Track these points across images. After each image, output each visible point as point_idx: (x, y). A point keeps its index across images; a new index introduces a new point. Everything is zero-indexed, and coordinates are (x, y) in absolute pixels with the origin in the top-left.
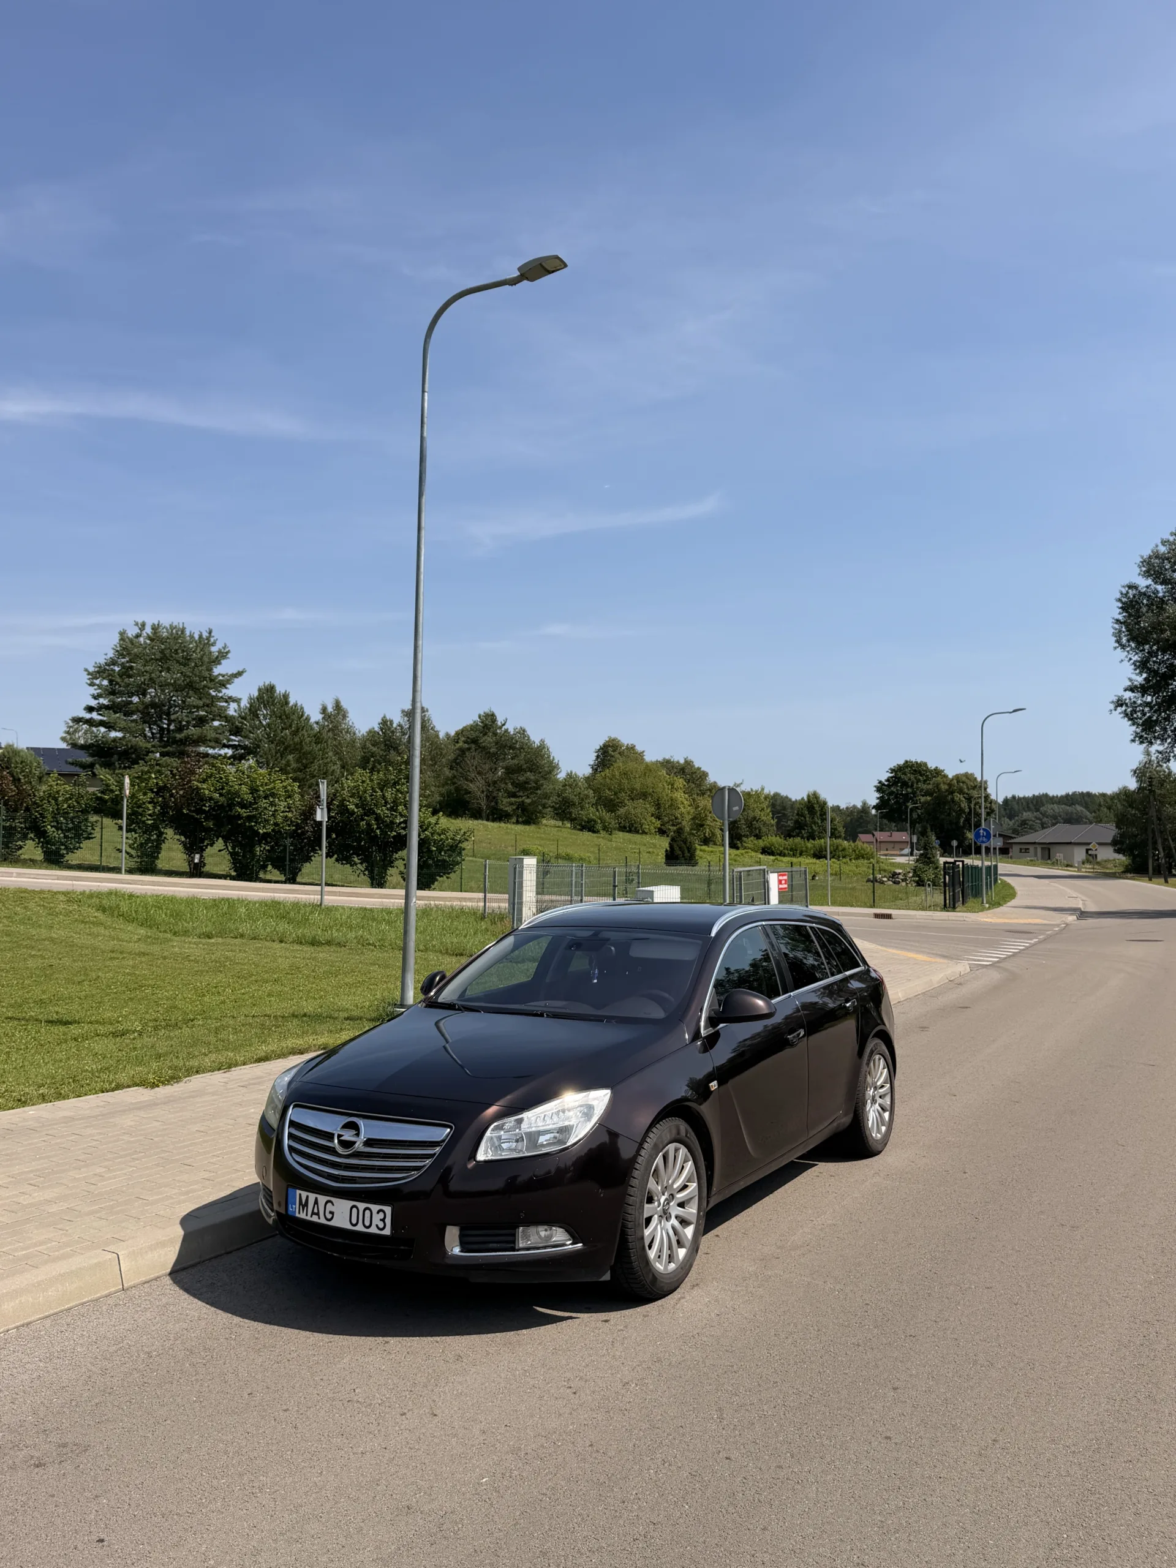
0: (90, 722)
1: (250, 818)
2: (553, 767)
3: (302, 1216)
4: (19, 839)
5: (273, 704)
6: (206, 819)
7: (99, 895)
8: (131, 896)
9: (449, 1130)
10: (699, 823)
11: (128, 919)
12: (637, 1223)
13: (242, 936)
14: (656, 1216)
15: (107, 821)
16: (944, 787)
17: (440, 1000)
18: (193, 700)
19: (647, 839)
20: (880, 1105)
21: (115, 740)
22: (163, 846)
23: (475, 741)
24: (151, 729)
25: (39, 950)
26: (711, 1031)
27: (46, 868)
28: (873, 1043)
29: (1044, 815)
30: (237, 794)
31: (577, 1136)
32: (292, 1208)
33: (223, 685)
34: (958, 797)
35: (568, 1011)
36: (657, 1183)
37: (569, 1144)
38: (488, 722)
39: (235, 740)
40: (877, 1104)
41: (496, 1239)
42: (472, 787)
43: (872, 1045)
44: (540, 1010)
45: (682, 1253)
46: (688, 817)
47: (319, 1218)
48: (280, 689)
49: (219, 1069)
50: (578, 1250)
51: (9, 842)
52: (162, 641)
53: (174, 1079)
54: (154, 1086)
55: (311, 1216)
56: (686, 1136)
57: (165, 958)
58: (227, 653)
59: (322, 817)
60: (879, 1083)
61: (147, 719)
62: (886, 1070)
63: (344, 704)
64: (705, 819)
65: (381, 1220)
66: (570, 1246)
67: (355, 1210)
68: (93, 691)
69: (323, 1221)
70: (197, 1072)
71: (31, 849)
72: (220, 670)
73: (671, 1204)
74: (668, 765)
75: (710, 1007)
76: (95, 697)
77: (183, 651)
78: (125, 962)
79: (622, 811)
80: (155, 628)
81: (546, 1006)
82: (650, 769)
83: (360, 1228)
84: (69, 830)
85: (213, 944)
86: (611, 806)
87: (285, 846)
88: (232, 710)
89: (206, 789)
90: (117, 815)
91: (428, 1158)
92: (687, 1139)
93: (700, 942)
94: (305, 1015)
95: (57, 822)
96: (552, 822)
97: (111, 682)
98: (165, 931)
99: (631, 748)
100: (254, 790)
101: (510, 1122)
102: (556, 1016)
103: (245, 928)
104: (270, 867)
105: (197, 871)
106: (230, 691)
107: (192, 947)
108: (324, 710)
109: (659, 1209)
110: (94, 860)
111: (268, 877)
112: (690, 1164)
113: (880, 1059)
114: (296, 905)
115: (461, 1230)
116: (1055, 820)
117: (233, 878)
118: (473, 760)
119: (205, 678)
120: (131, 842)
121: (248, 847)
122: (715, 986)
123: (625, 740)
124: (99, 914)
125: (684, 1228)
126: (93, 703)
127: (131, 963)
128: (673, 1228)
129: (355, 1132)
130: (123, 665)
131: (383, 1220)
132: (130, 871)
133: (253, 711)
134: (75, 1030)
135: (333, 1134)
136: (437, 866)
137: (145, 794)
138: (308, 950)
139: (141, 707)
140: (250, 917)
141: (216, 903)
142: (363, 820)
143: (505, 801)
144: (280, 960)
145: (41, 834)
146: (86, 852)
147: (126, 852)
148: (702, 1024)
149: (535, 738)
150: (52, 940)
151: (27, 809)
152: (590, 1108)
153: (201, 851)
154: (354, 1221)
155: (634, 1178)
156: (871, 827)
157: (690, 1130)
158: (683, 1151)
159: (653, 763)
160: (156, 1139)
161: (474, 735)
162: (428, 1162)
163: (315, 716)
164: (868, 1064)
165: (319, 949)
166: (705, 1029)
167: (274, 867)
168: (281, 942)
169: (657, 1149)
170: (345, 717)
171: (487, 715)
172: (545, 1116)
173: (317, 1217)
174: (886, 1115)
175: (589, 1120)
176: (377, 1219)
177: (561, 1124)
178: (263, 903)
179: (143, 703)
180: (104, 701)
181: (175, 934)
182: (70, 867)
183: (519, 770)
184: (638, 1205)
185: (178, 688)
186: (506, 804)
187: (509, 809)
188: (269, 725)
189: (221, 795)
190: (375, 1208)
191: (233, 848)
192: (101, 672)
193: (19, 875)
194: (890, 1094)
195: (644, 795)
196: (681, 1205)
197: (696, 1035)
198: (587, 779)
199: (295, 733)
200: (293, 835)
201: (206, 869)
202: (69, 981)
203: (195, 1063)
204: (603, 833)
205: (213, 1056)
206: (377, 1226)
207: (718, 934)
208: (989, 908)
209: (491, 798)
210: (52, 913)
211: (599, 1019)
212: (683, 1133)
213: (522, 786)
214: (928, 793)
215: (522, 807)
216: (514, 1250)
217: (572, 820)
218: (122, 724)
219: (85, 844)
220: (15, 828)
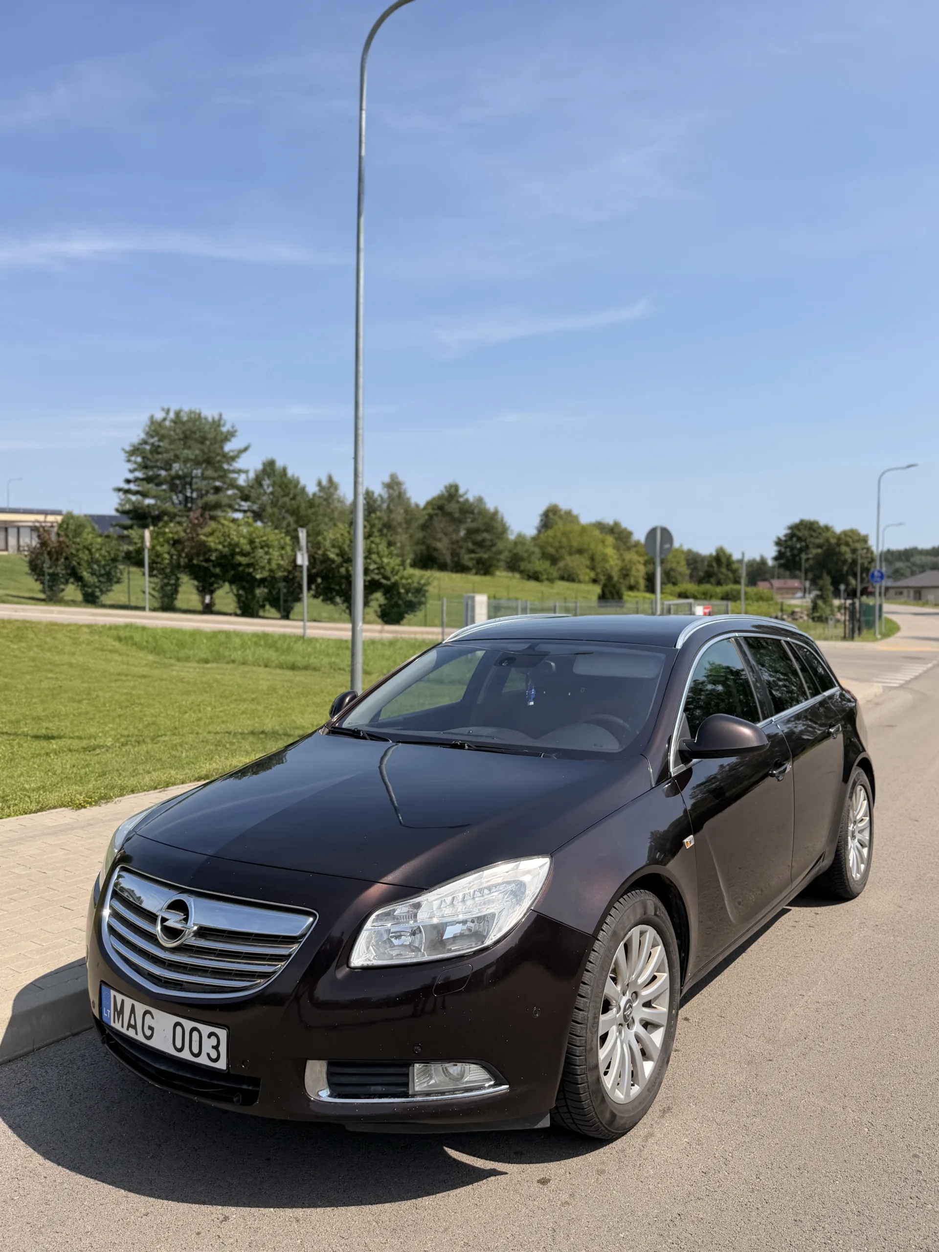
0: (127, 491)
1: (249, 565)
2: (504, 529)
3: (117, 1026)
4: (62, 583)
5: (275, 476)
6: (214, 566)
7: (117, 627)
8: (144, 628)
9: (311, 919)
10: (625, 573)
11: (140, 647)
12: (588, 1048)
13: (233, 661)
14: (614, 1028)
15: (134, 569)
16: (833, 541)
17: (345, 725)
18: (210, 473)
19: (582, 586)
20: (859, 841)
21: (149, 506)
22: (180, 589)
23: (441, 508)
24: (178, 497)
25: (56, 673)
26: (682, 768)
27: (85, 607)
28: (857, 772)
29: (914, 564)
30: (237, 545)
31: (500, 930)
32: (107, 1013)
33: (233, 458)
34: (844, 549)
35: (496, 741)
36: (616, 984)
37: (488, 942)
38: (452, 493)
39: (245, 505)
40: (856, 840)
41: (380, 1080)
42: (439, 545)
43: (855, 775)
44: (459, 739)
45: (648, 1067)
46: (616, 569)
47: (137, 1034)
48: (279, 464)
49: (156, 788)
50: (505, 1094)
51: (53, 586)
52: (183, 423)
53: (106, 798)
54: (80, 807)
55: (128, 1029)
56: (655, 914)
57: (162, 680)
58: (236, 431)
59: (303, 560)
60: (858, 817)
61: (173, 488)
62: (866, 802)
63: (336, 479)
64: (630, 570)
65: (213, 1047)
66: (491, 1090)
67: (179, 1029)
68: (131, 466)
69: (140, 1038)
70: (133, 792)
71: (72, 591)
72: (229, 447)
73: (634, 1005)
74: (600, 526)
75: (680, 738)
76: (132, 471)
77: (200, 432)
78: (127, 683)
79: (561, 564)
80: (178, 414)
81: (469, 734)
82: (584, 529)
83: (186, 1055)
84: (102, 575)
85: (209, 669)
86: (554, 560)
87: (279, 590)
88: (242, 480)
89: (212, 542)
90: (140, 564)
91: (281, 960)
92: (656, 919)
93: (663, 656)
94: (263, 732)
95: (92, 569)
96: (505, 574)
97: (143, 458)
98: (170, 658)
99: (569, 513)
100: (251, 542)
101: (401, 909)
102: (480, 748)
103: (237, 655)
104: (268, 607)
105: (208, 609)
106: (239, 464)
107: (189, 671)
108: (319, 484)
109: (618, 1015)
110: (123, 600)
111: (267, 615)
112: (659, 950)
113: (861, 790)
114: (283, 637)
115: (330, 1065)
116: (923, 568)
117: (236, 615)
118: (440, 524)
119: (218, 454)
120: (153, 585)
121: (250, 591)
122: (686, 710)
123: (564, 506)
124: (117, 645)
125: (651, 1032)
126: (131, 476)
127: (132, 683)
128: (638, 1039)
129: (182, 916)
130: (153, 444)
131: (216, 1047)
132: (154, 610)
133: (258, 480)
134: (54, 745)
135: (157, 916)
136: (406, 606)
137: (162, 546)
138: (289, 673)
139: (169, 479)
140: (244, 646)
141: (215, 634)
142: (342, 566)
143: (467, 557)
144: (261, 682)
145: (79, 579)
146: (117, 594)
147: (150, 594)
148: (672, 758)
149: (490, 506)
150: (71, 665)
151: (66, 558)
152: (521, 885)
153: (211, 592)
154: (179, 1045)
155: (584, 983)
156: (768, 576)
157: (660, 904)
158: (651, 933)
159: (587, 525)
160: (49, 873)
161: (441, 502)
162: (281, 966)
163: (312, 489)
164: (851, 798)
165: (296, 673)
166: (675, 766)
167: (272, 605)
168: (266, 666)
169: (616, 938)
170: (336, 488)
171: (451, 486)
172: (454, 898)
173: (134, 1031)
174: (865, 851)
175: (519, 902)
176: (208, 1044)
177: (476, 913)
178: (256, 635)
179: (170, 475)
180: (139, 474)
181: (178, 660)
182: (104, 606)
183: (477, 531)
184: (590, 1021)
185: (197, 463)
186: (467, 559)
187: (470, 564)
188: (272, 493)
189: (224, 546)
190: (205, 1029)
191: (238, 590)
192: (135, 451)
193: (59, 612)
194: (868, 829)
195: (580, 551)
196: (648, 1004)
197: (664, 774)
198: (534, 539)
199: (294, 498)
200: (285, 579)
201: (216, 608)
202: (72, 700)
203: (132, 782)
204: (546, 583)
205: (155, 775)
206: (208, 1055)
207: (686, 645)
208: (881, 639)
209: (455, 554)
210: (76, 642)
211: (534, 752)
212: (651, 911)
213: (480, 544)
214: (819, 546)
215: (480, 561)
216: (406, 1095)
217: (521, 572)
218: (153, 493)
219: (116, 587)
220: (57, 574)
